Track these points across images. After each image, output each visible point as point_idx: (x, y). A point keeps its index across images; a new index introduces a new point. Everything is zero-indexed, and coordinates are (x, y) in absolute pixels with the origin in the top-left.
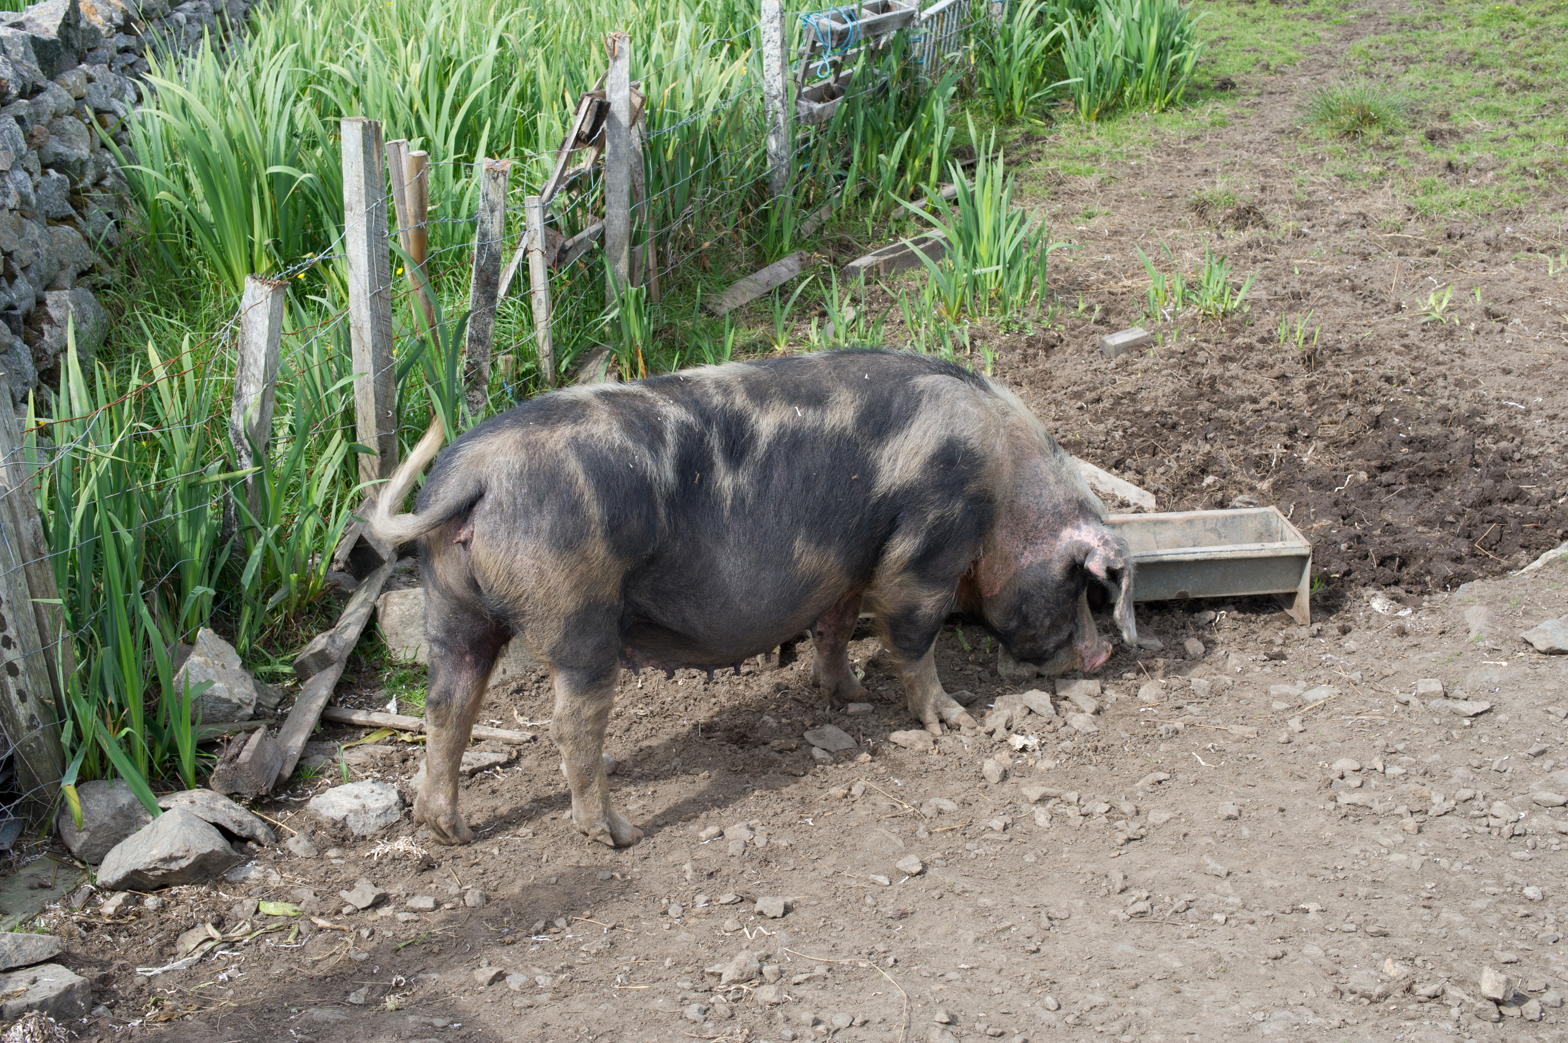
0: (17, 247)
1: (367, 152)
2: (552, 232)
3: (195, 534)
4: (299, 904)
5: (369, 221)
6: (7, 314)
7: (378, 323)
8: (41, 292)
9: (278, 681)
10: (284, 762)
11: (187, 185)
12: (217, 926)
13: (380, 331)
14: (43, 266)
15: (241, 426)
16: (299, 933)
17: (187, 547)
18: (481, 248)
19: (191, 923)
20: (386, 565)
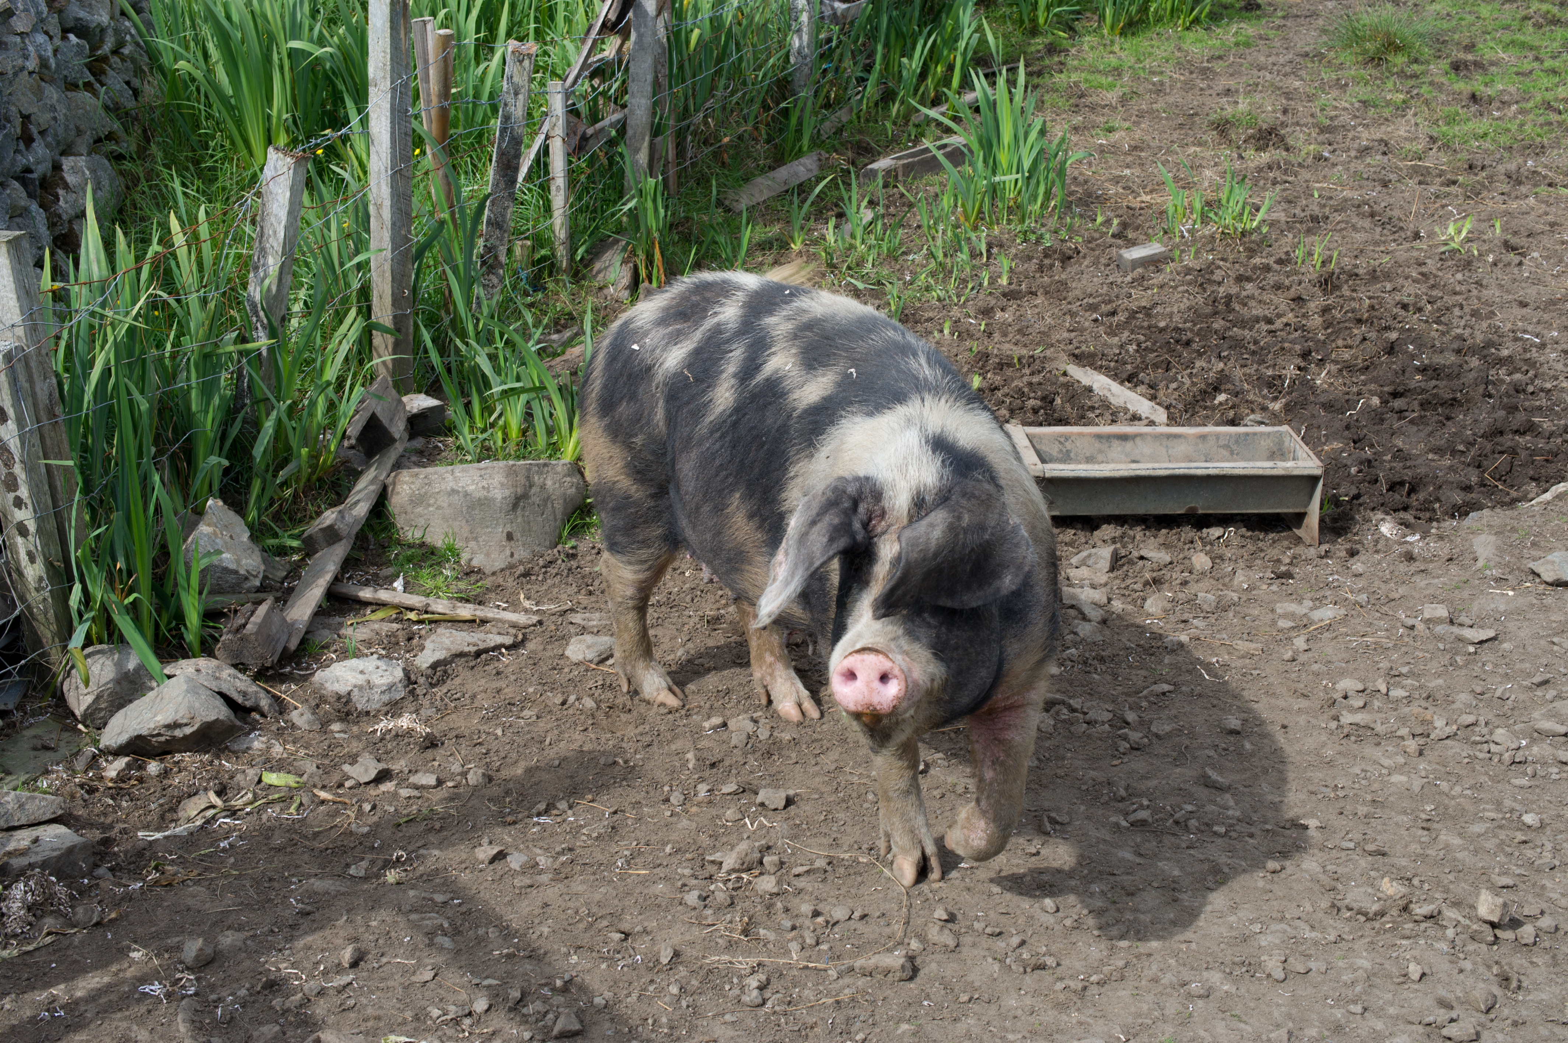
0: (36, 110)
1: (394, 27)
2: (574, 119)
3: (208, 404)
4: (301, 776)
5: (393, 98)
6: (23, 176)
7: (398, 201)
8: (57, 157)
9: (286, 554)
10: (290, 635)
11: (206, 56)
12: (219, 794)
13: (400, 209)
14: (60, 131)
15: (258, 298)
16: (301, 804)
17: (200, 417)
18: (503, 130)
19: (193, 790)
20: (397, 444)
